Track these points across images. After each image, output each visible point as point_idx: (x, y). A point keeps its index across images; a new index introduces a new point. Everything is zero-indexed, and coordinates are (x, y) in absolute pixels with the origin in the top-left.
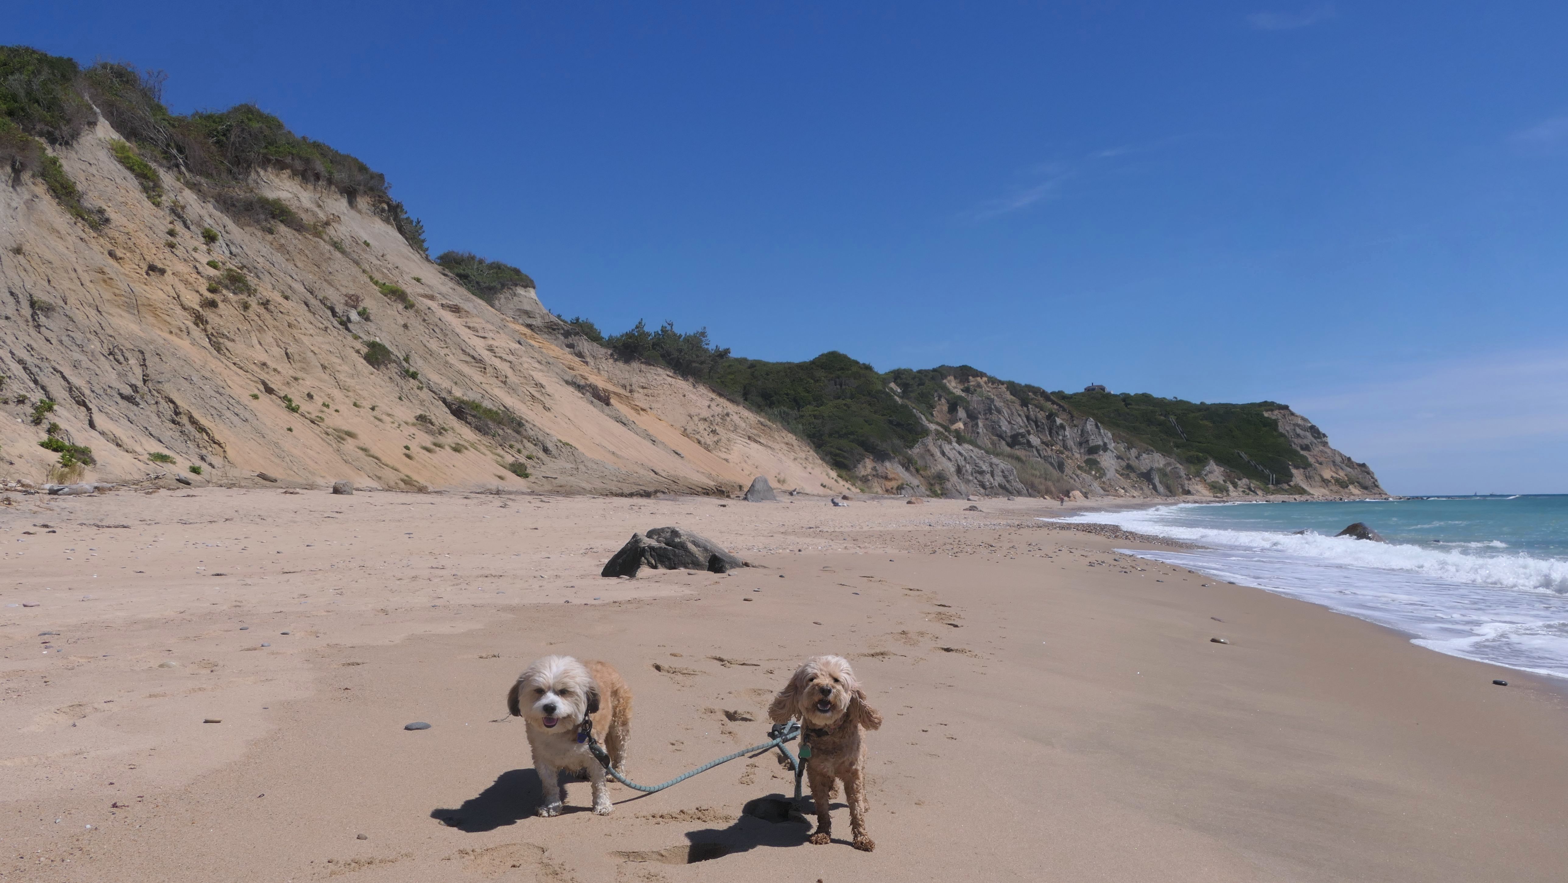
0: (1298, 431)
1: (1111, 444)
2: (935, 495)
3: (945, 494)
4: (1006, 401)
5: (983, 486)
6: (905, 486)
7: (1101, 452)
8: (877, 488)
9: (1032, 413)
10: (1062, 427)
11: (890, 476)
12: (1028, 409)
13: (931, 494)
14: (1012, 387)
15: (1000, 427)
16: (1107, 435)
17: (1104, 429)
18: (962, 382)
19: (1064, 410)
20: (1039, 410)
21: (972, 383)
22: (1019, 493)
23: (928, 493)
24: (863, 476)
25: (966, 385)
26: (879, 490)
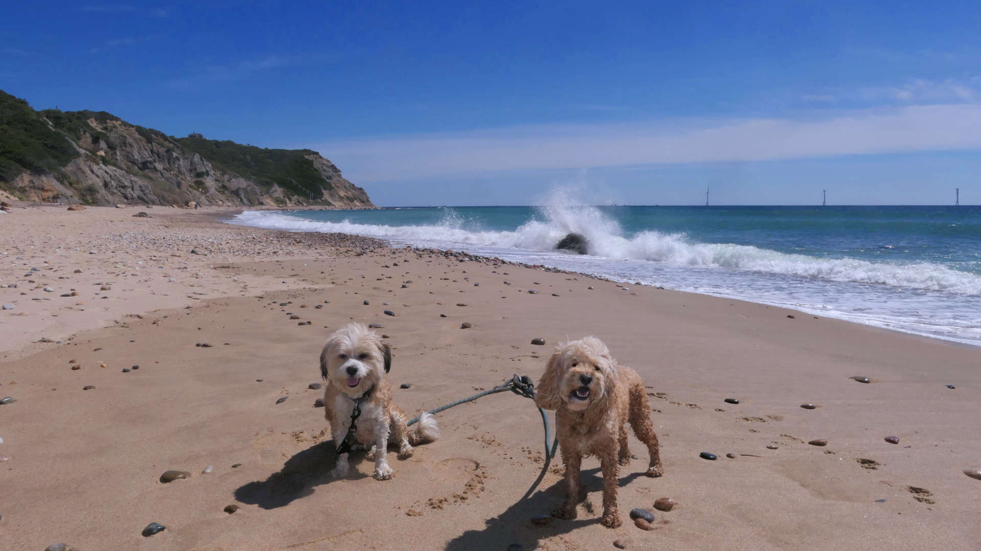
0: (324, 167)
1: (211, 171)
2: (88, 204)
3: (96, 203)
4: (135, 139)
5: (126, 197)
6: (60, 196)
7: (205, 177)
8: (34, 197)
9: (155, 148)
10: (177, 158)
11: (46, 188)
12: (152, 146)
13: (84, 203)
14: (140, 130)
15: (133, 156)
16: (208, 166)
17: (206, 161)
18: (101, 123)
19: (178, 148)
20: (160, 146)
21: (109, 125)
22: (154, 203)
23: (81, 202)
24: (21, 187)
25: (104, 126)
26: (36, 199)
